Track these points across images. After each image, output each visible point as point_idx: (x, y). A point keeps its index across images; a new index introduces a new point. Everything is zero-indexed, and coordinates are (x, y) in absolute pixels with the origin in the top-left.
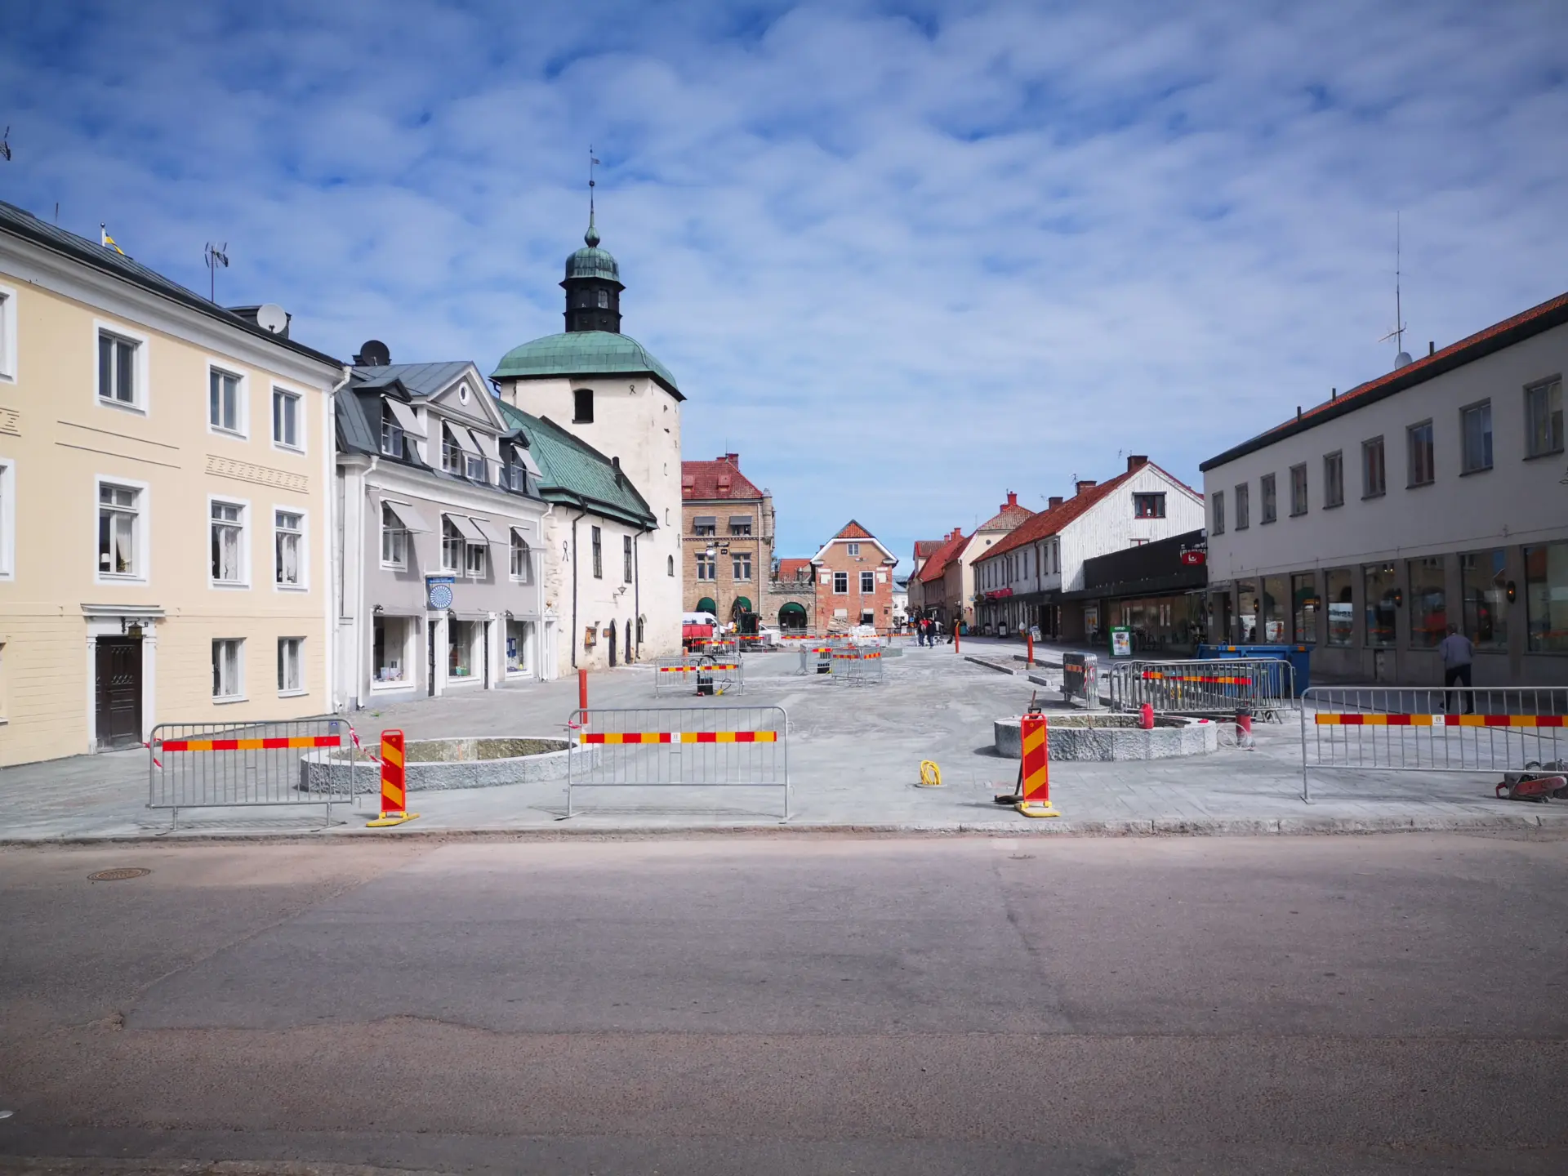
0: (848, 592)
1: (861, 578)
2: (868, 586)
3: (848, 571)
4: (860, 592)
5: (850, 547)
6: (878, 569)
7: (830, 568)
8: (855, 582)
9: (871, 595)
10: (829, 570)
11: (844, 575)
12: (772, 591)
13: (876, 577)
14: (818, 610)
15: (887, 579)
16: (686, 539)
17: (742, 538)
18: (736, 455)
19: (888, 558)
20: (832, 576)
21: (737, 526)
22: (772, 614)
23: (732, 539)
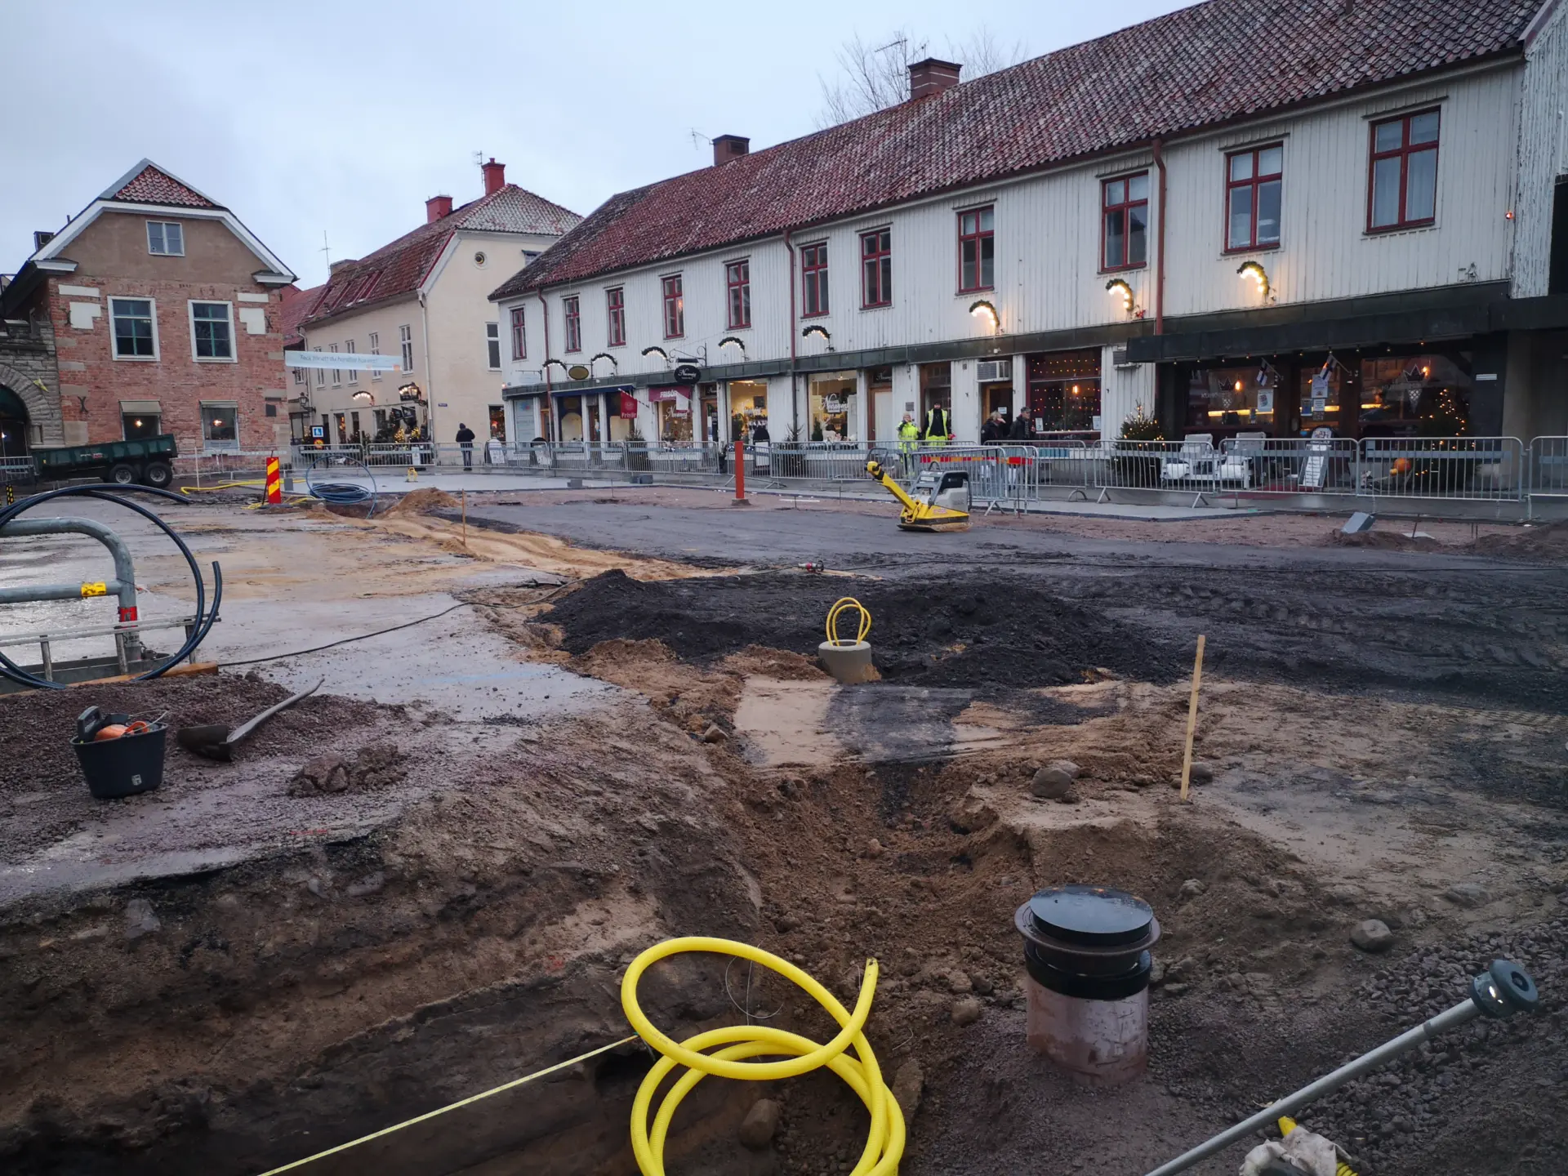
0: (157, 357)
1: (192, 320)
2: (212, 338)
3: (152, 292)
4: (195, 357)
5: (155, 229)
6: (242, 297)
7: (99, 284)
8: (176, 329)
9: (225, 365)
10: (94, 292)
11: (144, 307)
13: (237, 317)
14: (67, 403)
15: (269, 326)
19: (269, 271)
20: (105, 309)
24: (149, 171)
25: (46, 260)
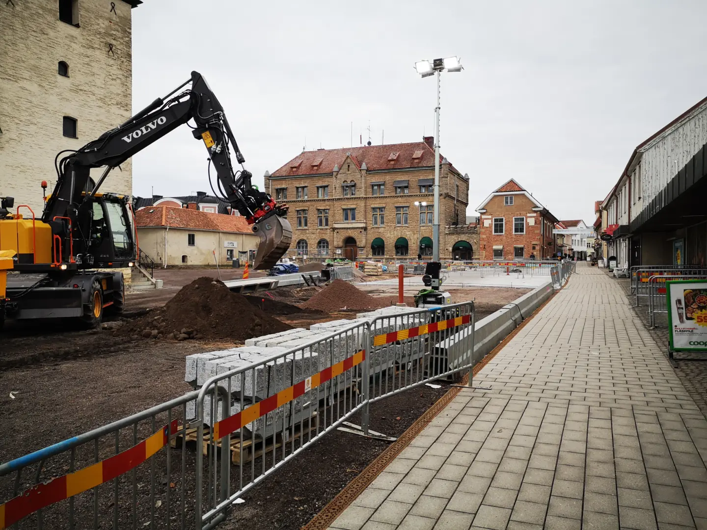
0: (504, 233)
1: (514, 222)
2: (519, 229)
3: (504, 216)
4: (514, 233)
5: (507, 199)
6: (528, 215)
7: (491, 215)
8: (509, 225)
9: (522, 235)
10: (490, 217)
11: (501, 220)
12: (448, 232)
13: (526, 221)
14: (481, 246)
15: (536, 223)
16: (389, 197)
17: (427, 195)
18: (432, 138)
19: (538, 207)
20: (492, 221)
21: (424, 186)
22: (447, 249)
23: (419, 195)
24: (512, 181)
25: (479, 210)
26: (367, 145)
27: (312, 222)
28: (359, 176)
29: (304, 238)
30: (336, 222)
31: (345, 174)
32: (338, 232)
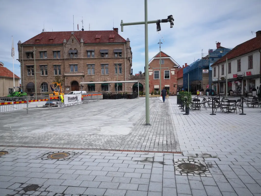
0: (159, 79)
1: (164, 73)
2: (167, 77)
3: (159, 70)
4: (164, 78)
5: (161, 61)
6: (171, 69)
8: (162, 75)
9: (168, 79)
10: (152, 70)
11: (158, 72)
12: (130, 78)
13: (170, 72)
15: (175, 73)
16: (97, 58)
17: (118, 58)
18: (117, 29)
19: (176, 65)
20: (153, 72)
21: (116, 53)
22: (130, 87)
23: (114, 58)
24: (161, 52)
26: (81, 31)
27: (51, 72)
28: (79, 46)
29: (46, 81)
30: (66, 72)
31: (70, 45)
32: (67, 78)
